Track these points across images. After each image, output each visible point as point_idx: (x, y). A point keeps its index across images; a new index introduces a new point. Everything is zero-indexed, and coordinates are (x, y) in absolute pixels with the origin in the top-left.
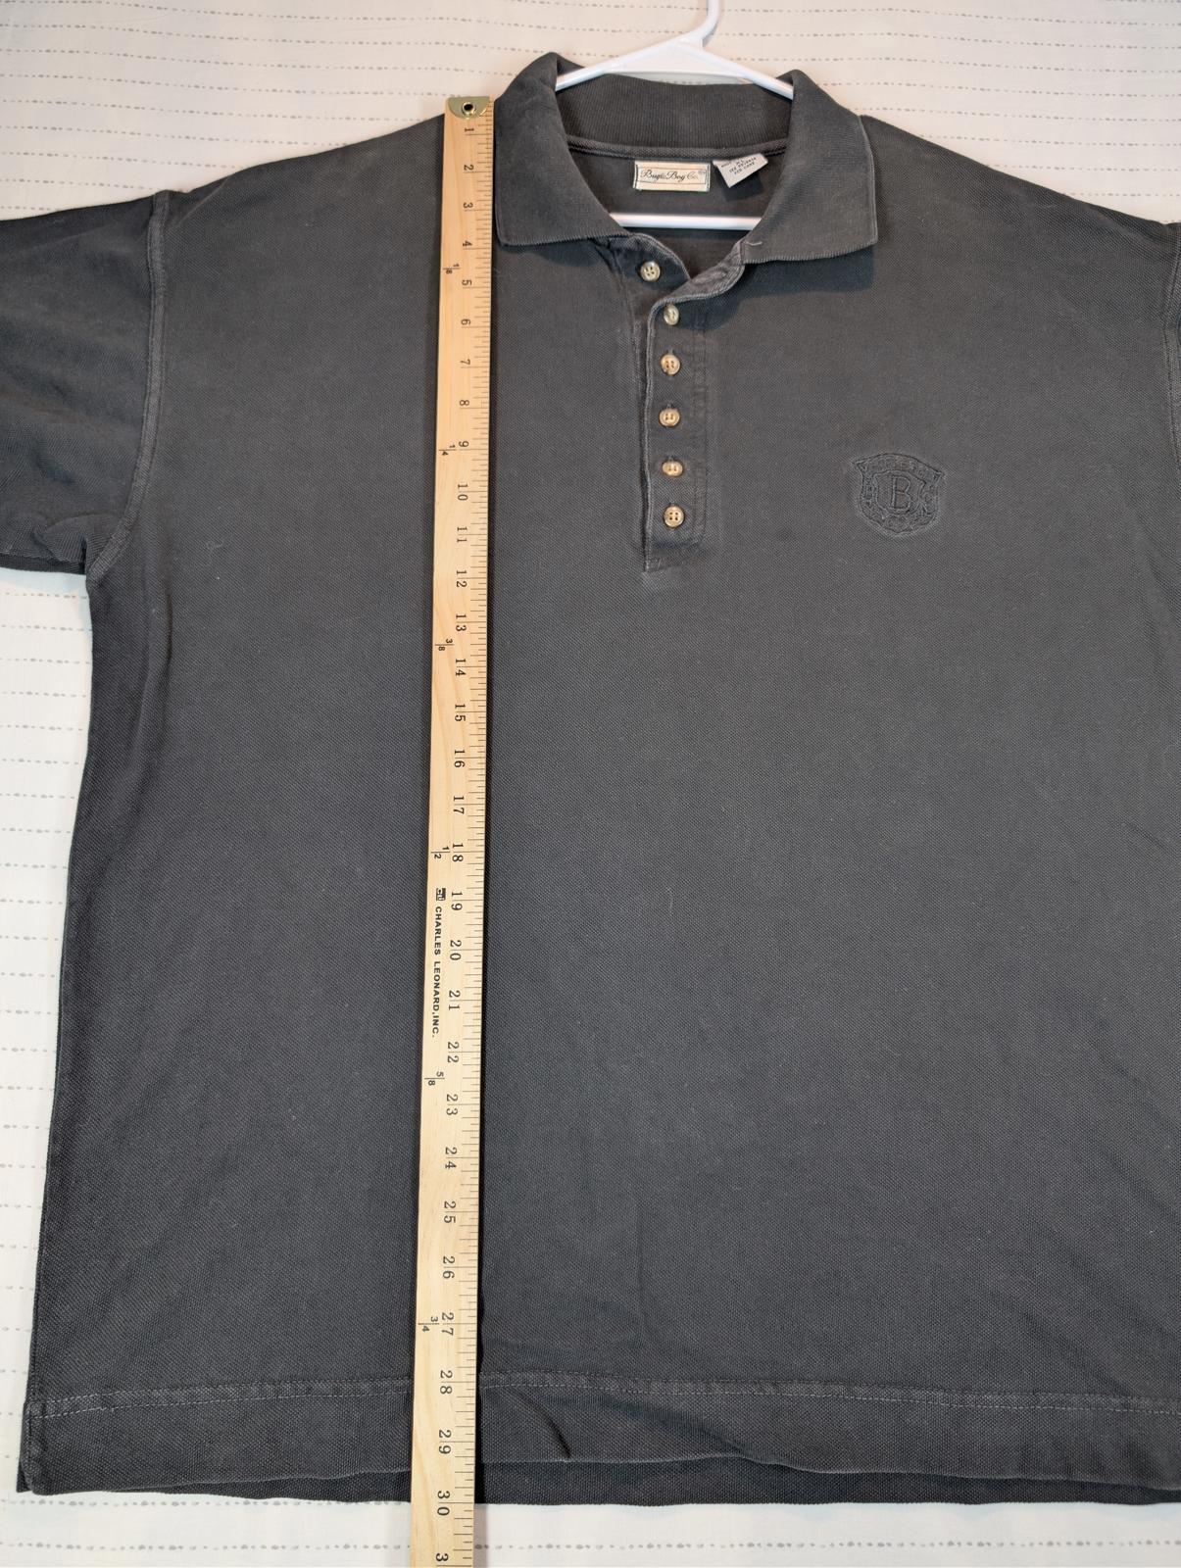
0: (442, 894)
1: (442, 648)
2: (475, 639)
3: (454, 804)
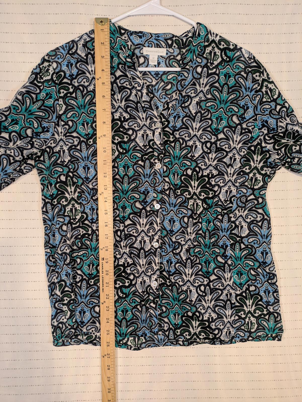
0: (103, 259)
1: (101, 195)
3: (106, 236)
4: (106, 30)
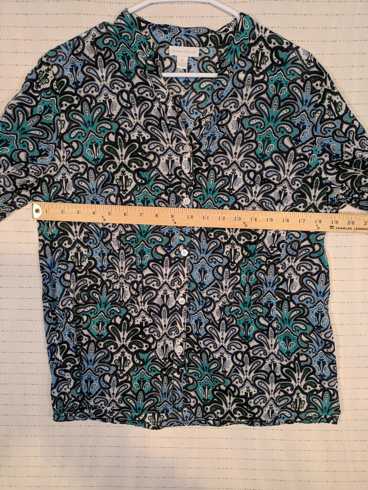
0: (332, 227)
1: (246, 226)
2: (244, 214)
3: (302, 223)
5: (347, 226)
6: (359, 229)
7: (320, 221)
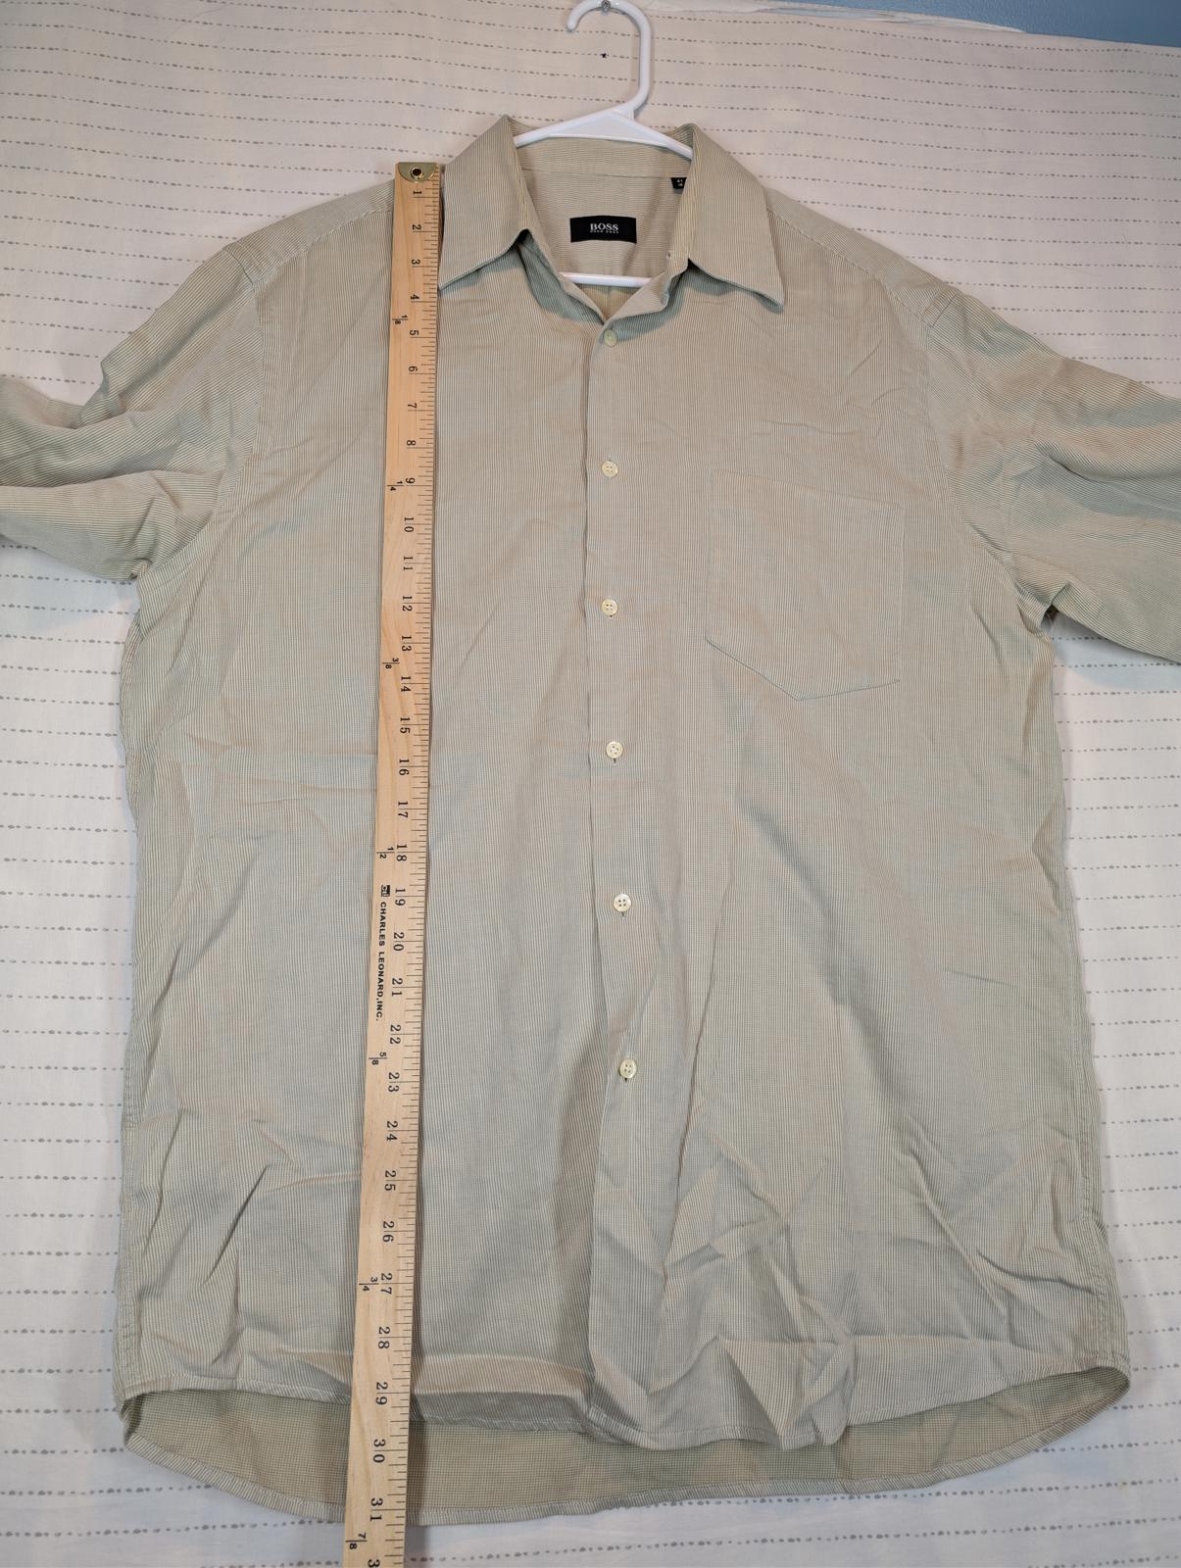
0: (387, 890)
1: (389, 667)
2: (420, 658)
3: (399, 809)
4: (430, 193)
5: (388, 932)
6: (381, 968)
7: (402, 858)
